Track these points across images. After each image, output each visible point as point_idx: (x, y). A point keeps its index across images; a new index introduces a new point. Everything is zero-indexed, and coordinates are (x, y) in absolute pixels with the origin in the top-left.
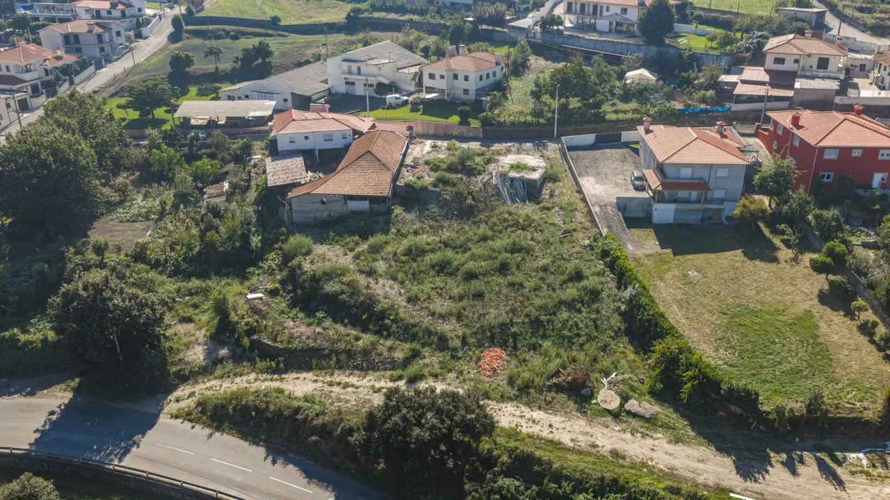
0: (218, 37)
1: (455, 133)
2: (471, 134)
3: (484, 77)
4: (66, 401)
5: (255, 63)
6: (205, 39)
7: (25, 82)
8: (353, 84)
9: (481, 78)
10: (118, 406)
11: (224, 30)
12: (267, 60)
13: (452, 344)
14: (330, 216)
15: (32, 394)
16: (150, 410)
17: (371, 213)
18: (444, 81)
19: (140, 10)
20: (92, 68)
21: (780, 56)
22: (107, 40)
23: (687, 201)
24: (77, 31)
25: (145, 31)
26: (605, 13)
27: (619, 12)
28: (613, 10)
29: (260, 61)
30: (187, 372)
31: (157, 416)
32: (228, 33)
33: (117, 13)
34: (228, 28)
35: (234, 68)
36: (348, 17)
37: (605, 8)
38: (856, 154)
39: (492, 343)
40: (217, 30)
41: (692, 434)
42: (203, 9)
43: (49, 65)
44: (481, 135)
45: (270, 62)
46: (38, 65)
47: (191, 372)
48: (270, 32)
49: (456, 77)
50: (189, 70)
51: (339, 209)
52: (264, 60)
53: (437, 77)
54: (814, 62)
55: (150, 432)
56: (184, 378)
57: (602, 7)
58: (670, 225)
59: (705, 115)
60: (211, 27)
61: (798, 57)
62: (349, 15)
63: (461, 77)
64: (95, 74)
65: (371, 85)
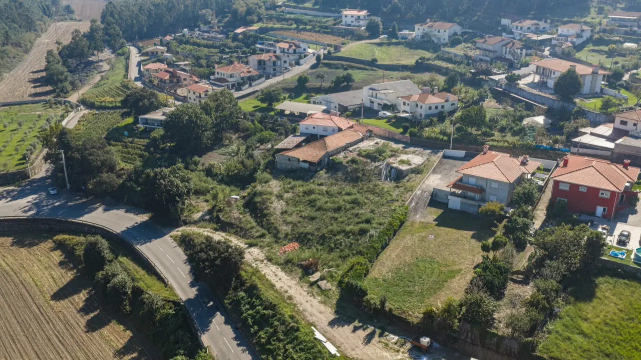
0: (337, 68)
1: (397, 138)
2: (404, 140)
3: (433, 107)
4: (144, 220)
5: (343, 85)
6: (330, 68)
7: (228, 82)
8: (373, 102)
9: (430, 108)
10: (158, 227)
11: (342, 64)
12: (350, 84)
13: (280, 235)
14: (291, 168)
15: (137, 215)
16: (165, 232)
17: (309, 170)
18: (409, 107)
19: (304, 50)
20: (263, 79)
21: (625, 120)
22: (279, 64)
23: (473, 199)
24: (265, 59)
25: (302, 61)
26: (553, 76)
28: (557, 75)
29: (345, 83)
30: (187, 221)
31: (166, 234)
32: (343, 66)
33: (291, 51)
34: (344, 63)
35: (330, 86)
36: (417, 62)
37: (553, 73)
38: (584, 190)
39: (297, 241)
40: (338, 64)
41: (335, 302)
42: (340, 51)
43: (242, 75)
44: (409, 141)
45: (351, 85)
46: (237, 75)
47: (190, 221)
48: (367, 67)
49: (417, 105)
50: (307, 84)
51: (295, 165)
52: (348, 83)
53: (406, 104)
55: (158, 239)
56: (186, 223)
57: (551, 72)
58: (456, 210)
59: (552, 152)
61: (636, 122)
62: (417, 61)
63: (419, 106)
64: (264, 81)
65: (381, 105)
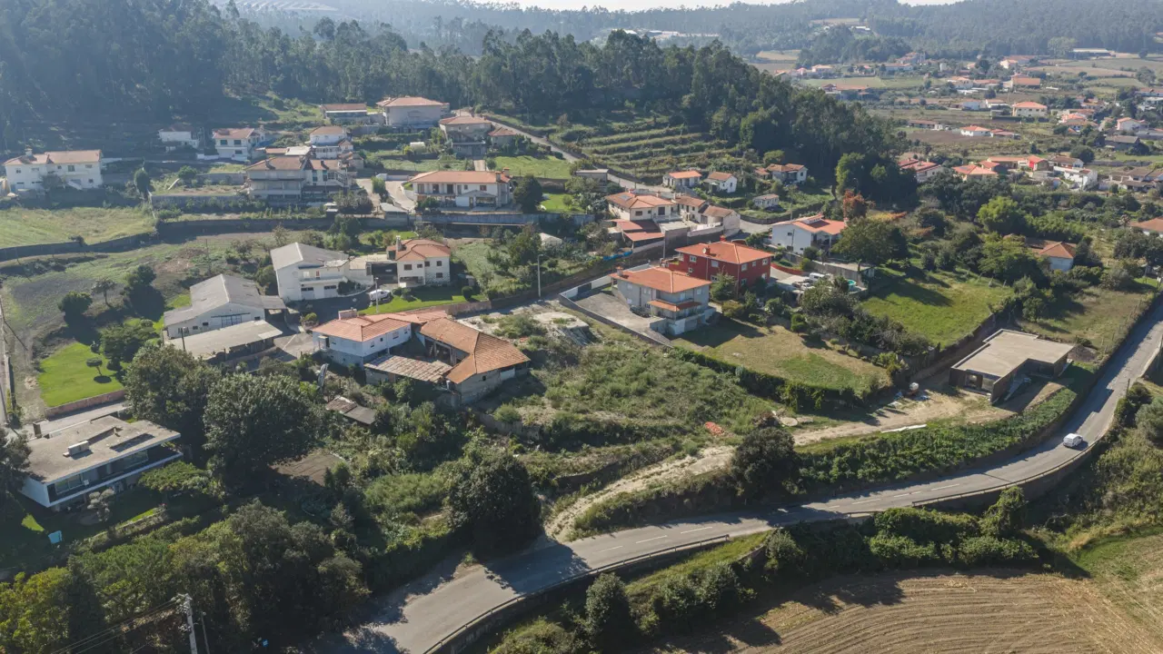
0: (40, 272)
1: (468, 309)
2: (486, 307)
8: (311, 289)
11: (39, 262)
13: (685, 428)
14: (489, 389)
17: (517, 379)
18: (423, 269)
21: (639, 210)
26: (463, 191)
27: (478, 189)
28: (471, 188)
34: (44, 258)
35: (125, 301)
36: (161, 224)
37: (463, 187)
39: (703, 421)
40: (32, 263)
49: (427, 264)
51: (494, 382)
53: (414, 267)
54: (656, 211)
57: (459, 187)
59: (619, 260)
60: (23, 260)
61: (650, 209)
63: (433, 264)
65: (334, 287)
